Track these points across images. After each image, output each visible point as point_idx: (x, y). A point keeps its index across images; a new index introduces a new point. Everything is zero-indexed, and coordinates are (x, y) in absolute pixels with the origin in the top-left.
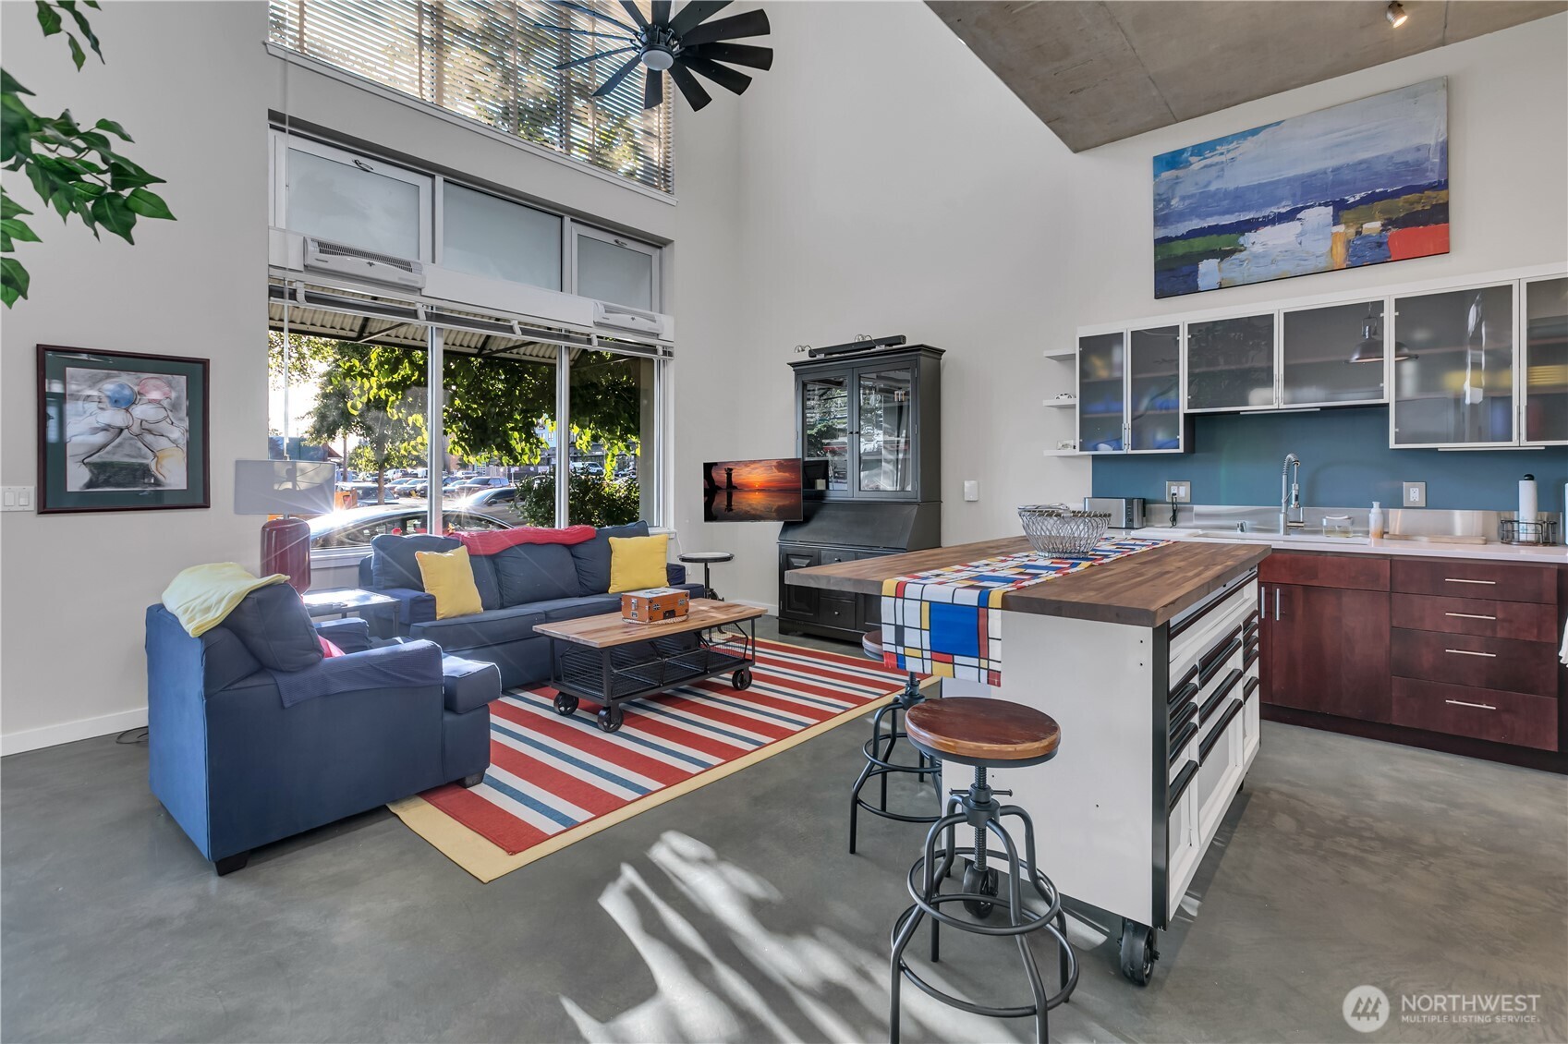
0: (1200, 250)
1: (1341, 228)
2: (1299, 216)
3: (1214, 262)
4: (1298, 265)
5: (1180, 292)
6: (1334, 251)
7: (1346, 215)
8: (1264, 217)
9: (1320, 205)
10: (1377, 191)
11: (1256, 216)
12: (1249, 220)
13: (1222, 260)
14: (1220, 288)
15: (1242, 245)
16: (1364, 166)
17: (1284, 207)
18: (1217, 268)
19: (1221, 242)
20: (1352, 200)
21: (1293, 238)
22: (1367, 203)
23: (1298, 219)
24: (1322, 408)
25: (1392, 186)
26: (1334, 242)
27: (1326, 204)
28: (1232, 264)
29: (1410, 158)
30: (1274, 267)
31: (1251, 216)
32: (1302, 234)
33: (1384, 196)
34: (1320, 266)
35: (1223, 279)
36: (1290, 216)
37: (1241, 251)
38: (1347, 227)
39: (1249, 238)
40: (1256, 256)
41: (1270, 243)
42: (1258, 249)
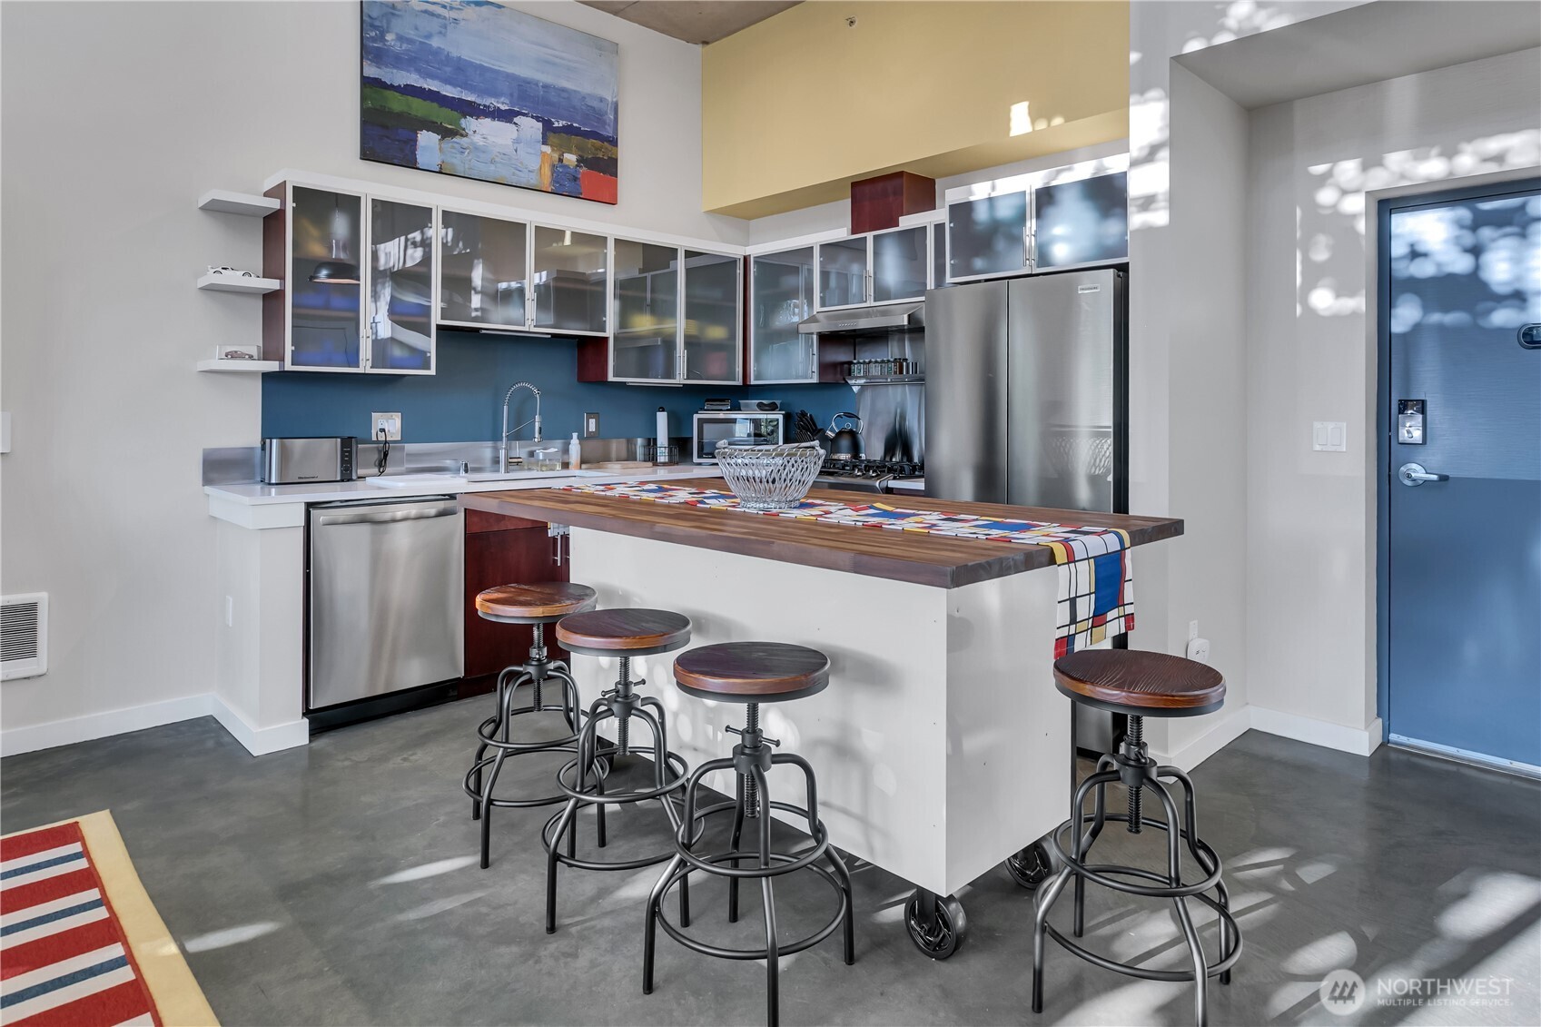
0: (419, 115)
1: (547, 149)
2: (515, 120)
3: (435, 137)
4: (514, 174)
5: (396, 161)
6: (542, 171)
7: (552, 137)
8: (485, 106)
9: (532, 117)
10: (575, 125)
11: (479, 101)
12: (471, 102)
13: (443, 138)
14: (440, 173)
15: (464, 130)
16: (565, 95)
17: (503, 103)
18: (438, 147)
19: (443, 115)
20: (556, 125)
21: (510, 142)
22: (567, 133)
23: (515, 124)
24: (554, 336)
25: (584, 125)
26: (543, 161)
27: (537, 119)
28: (453, 147)
29: (595, 104)
30: (492, 167)
31: (473, 99)
32: (517, 141)
33: (577, 132)
34: (532, 181)
35: (443, 162)
36: (507, 116)
37: (462, 135)
38: (553, 150)
39: (470, 123)
40: (476, 148)
41: (491, 139)
42: (477, 139)
